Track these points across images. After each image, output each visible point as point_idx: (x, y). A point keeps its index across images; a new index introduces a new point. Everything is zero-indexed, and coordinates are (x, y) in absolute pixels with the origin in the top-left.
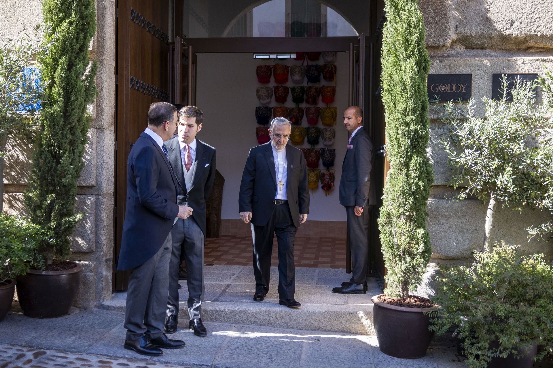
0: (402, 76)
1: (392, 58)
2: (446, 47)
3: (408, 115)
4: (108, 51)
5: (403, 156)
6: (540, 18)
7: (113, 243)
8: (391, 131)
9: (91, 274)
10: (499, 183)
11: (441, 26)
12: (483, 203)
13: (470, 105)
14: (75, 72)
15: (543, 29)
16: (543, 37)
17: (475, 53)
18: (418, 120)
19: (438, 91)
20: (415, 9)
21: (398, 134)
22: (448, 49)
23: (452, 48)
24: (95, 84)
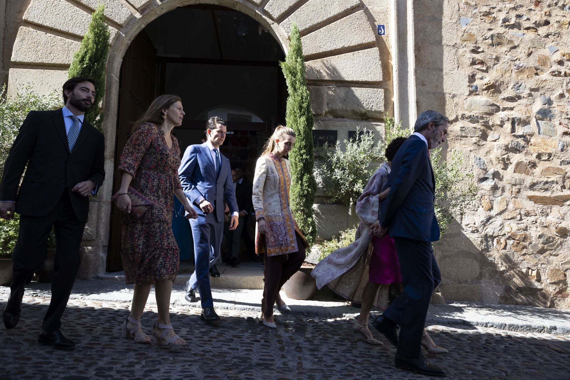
1: (292, 117)
2: (322, 115)
3: (302, 150)
4: (113, 109)
6: (373, 101)
7: (108, 235)
8: (292, 159)
9: (91, 255)
10: (355, 189)
11: (319, 103)
12: (346, 206)
13: (337, 144)
14: (89, 117)
17: (338, 120)
18: (307, 153)
19: (318, 139)
20: (306, 89)
22: (324, 117)
23: (326, 117)
24: (102, 127)
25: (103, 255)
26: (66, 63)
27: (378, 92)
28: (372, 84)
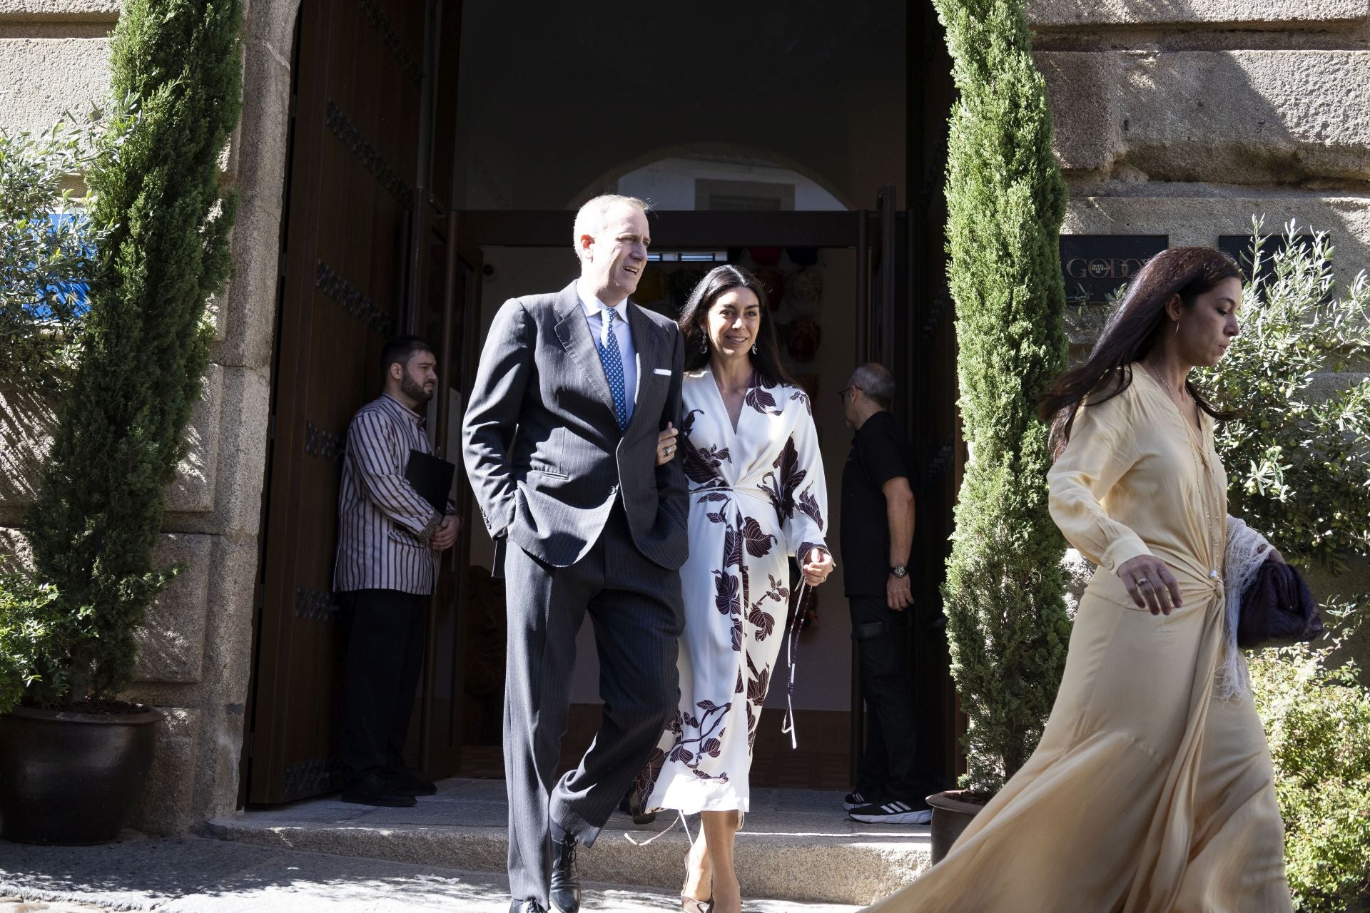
0: (998, 225)
1: (973, 185)
2: (1101, 173)
3: (1015, 319)
4: (267, 179)
5: (1003, 421)
6: (1328, 105)
7: (249, 665)
8: (973, 361)
9: (186, 740)
10: (1250, 484)
11: (1088, 122)
14: (183, 209)
15: (1337, 132)
16: (1337, 147)
17: (1173, 189)
18: (1039, 333)
19: (1084, 275)
20: (1029, 67)
21: (990, 366)
22: (1107, 180)
23: (1116, 178)
24: (229, 249)
25: (229, 744)
26: (104, 10)
27: (1350, 66)
28: (1324, 31)
